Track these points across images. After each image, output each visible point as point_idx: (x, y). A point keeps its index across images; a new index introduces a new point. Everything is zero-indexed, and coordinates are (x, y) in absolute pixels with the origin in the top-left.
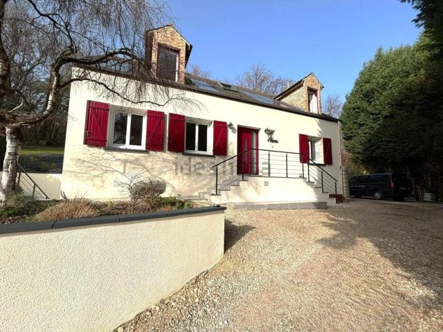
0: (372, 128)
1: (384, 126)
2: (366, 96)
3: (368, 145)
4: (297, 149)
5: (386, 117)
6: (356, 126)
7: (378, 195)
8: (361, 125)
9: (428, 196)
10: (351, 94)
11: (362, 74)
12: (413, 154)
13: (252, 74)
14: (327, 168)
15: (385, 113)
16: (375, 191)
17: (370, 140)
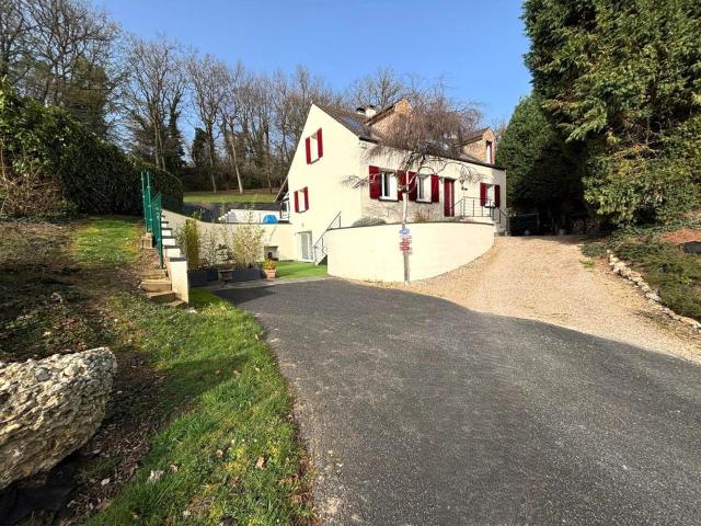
0: (524, 170)
1: (535, 170)
2: (521, 136)
3: (520, 187)
4: (478, 195)
5: (537, 161)
6: (510, 167)
7: (527, 232)
8: (514, 167)
9: (562, 232)
10: (507, 131)
11: (518, 110)
12: (555, 195)
13: (377, 81)
14: (496, 210)
15: (537, 157)
16: (525, 229)
17: (522, 183)
